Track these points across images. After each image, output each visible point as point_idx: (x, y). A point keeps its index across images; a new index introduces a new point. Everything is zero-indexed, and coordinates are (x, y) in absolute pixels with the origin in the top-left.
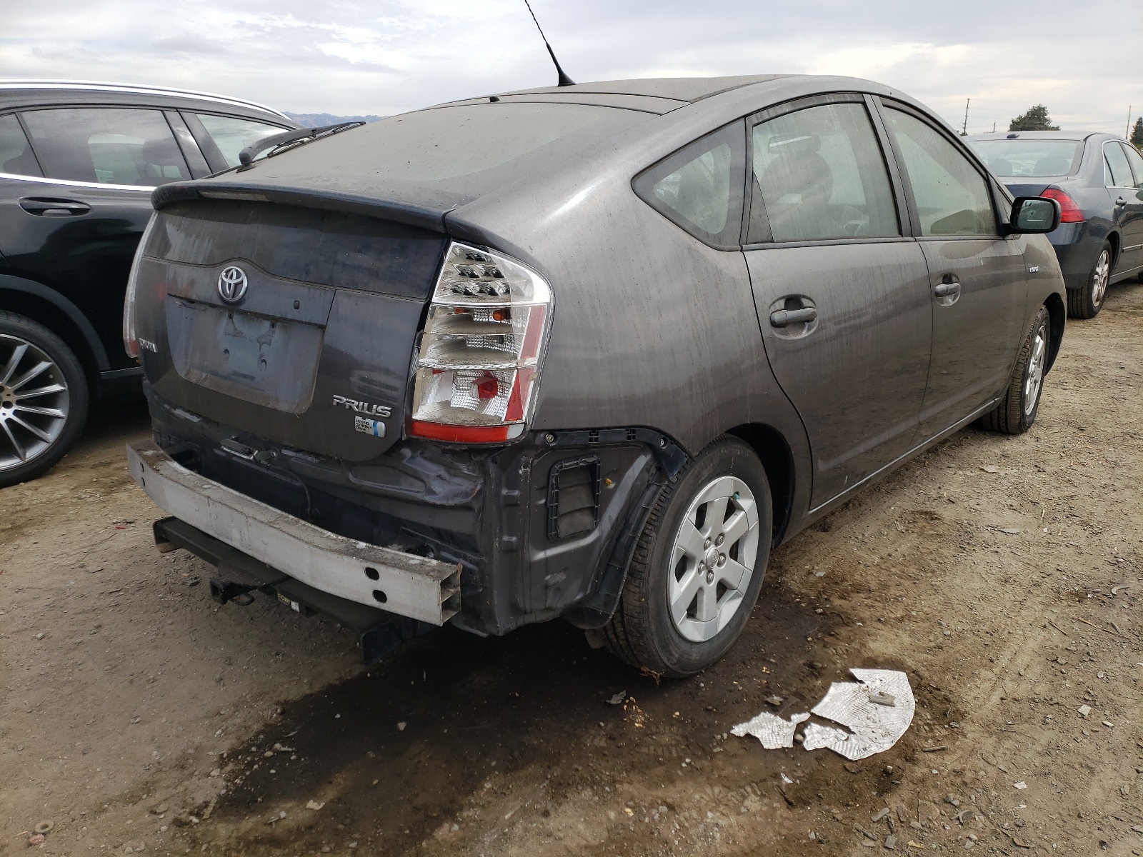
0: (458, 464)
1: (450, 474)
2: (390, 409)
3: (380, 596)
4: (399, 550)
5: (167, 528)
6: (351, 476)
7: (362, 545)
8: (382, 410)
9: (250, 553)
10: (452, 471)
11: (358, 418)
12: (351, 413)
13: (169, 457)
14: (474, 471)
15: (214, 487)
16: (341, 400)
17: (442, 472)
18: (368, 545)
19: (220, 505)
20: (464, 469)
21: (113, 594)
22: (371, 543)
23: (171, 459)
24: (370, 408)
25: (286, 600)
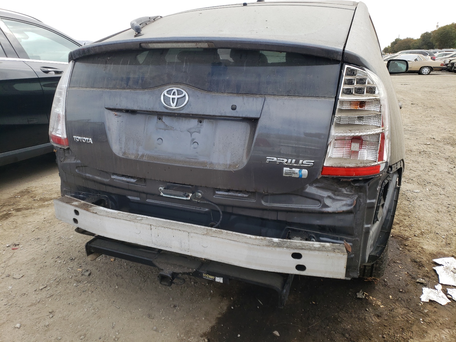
0: (340, 189)
1: (335, 195)
2: (313, 161)
3: (301, 267)
4: (301, 240)
5: (93, 246)
6: (263, 203)
7: (276, 240)
8: (307, 162)
9: (189, 254)
10: (336, 193)
11: (285, 169)
12: (282, 166)
13: (92, 205)
14: (351, 192)
15: (143, 219)
16: (273, 159)
17: (330, 194)
18: (280, 239)
19: (163, 228)
20: (344, 191)
21: (44, 290)
22: (282, 238)
23: (95, 205)
24: (297, 162)
25: (211, 277)
